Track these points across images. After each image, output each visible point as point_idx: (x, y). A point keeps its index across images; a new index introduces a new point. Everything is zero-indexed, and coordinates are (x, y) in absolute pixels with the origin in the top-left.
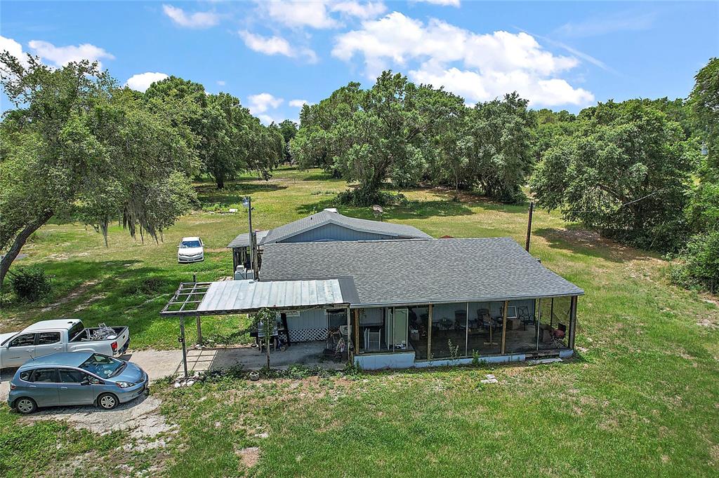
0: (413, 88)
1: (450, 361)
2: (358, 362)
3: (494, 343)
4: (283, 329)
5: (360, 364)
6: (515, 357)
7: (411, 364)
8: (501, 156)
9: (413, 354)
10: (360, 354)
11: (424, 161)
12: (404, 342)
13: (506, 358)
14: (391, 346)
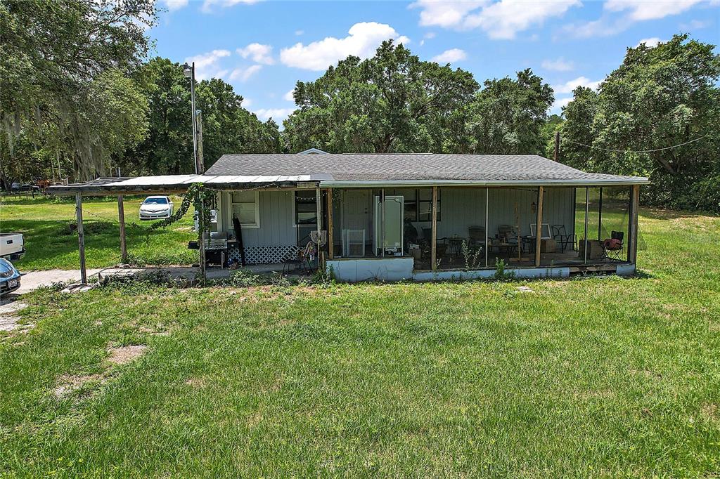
0: (417, 61)
1: (464, 273)
2: (332, 269)
3: (523, 259)
4: (235, 241)
5: (335, 271)
6: (555, 271)
7: (409, 274)
8: (514, 134)
9: (411, 261)
10: (334, 259)
11: (429, 136)
12: (397, 244)
13: (543, 271)
14: (380, 251)
